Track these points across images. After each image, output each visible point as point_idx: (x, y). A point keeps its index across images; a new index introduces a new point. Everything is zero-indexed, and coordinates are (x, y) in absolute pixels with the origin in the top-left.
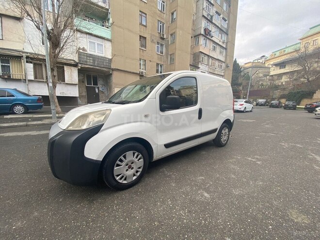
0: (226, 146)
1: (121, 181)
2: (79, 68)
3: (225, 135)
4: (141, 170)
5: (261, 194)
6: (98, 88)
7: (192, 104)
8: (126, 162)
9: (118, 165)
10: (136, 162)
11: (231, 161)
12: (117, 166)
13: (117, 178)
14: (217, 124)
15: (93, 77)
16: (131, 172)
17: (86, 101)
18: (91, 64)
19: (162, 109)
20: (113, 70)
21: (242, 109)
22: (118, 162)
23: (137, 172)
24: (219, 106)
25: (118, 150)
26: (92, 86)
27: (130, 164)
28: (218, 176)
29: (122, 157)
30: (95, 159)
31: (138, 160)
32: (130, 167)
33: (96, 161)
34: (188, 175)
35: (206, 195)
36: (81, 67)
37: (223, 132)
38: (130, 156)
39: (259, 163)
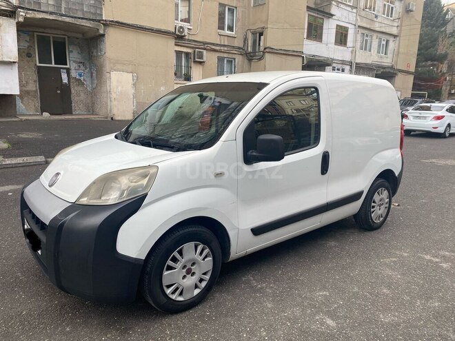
0: (384, 229)
1: (173, 297)
2: (21, 19)
3: (380, 205)
4: (207, 277)
5: (432, 323)
6: (68, 71)
7: (309, 144)
8: (182, 261)
9: (170, 268)
10: (199, 263)
11: (387, 261)
12: (167, 270)
13: (168, 291)
14: (361, 183)
15: (54, 42)
16: (190, 281)
17: (38, 104)
18: (51, 9)
19: (248, 160)
20: (107, 24)
21: (441, 130)
22: (170, 263)
23: (201, 280)
24: (376, 133)
25: (169, 240)
26: (53, 65)
27: (189, 266)
28: (356, 289)
29: (175, 253)
30: (134, 256)
31: (204, 259)
32: (189, 272)
33: (136, 259)
34: (297, 289)
35: (330, 322)
36: (25, 18)
37: (376, 197)
38: (191, 251)
39: (445, 265)
